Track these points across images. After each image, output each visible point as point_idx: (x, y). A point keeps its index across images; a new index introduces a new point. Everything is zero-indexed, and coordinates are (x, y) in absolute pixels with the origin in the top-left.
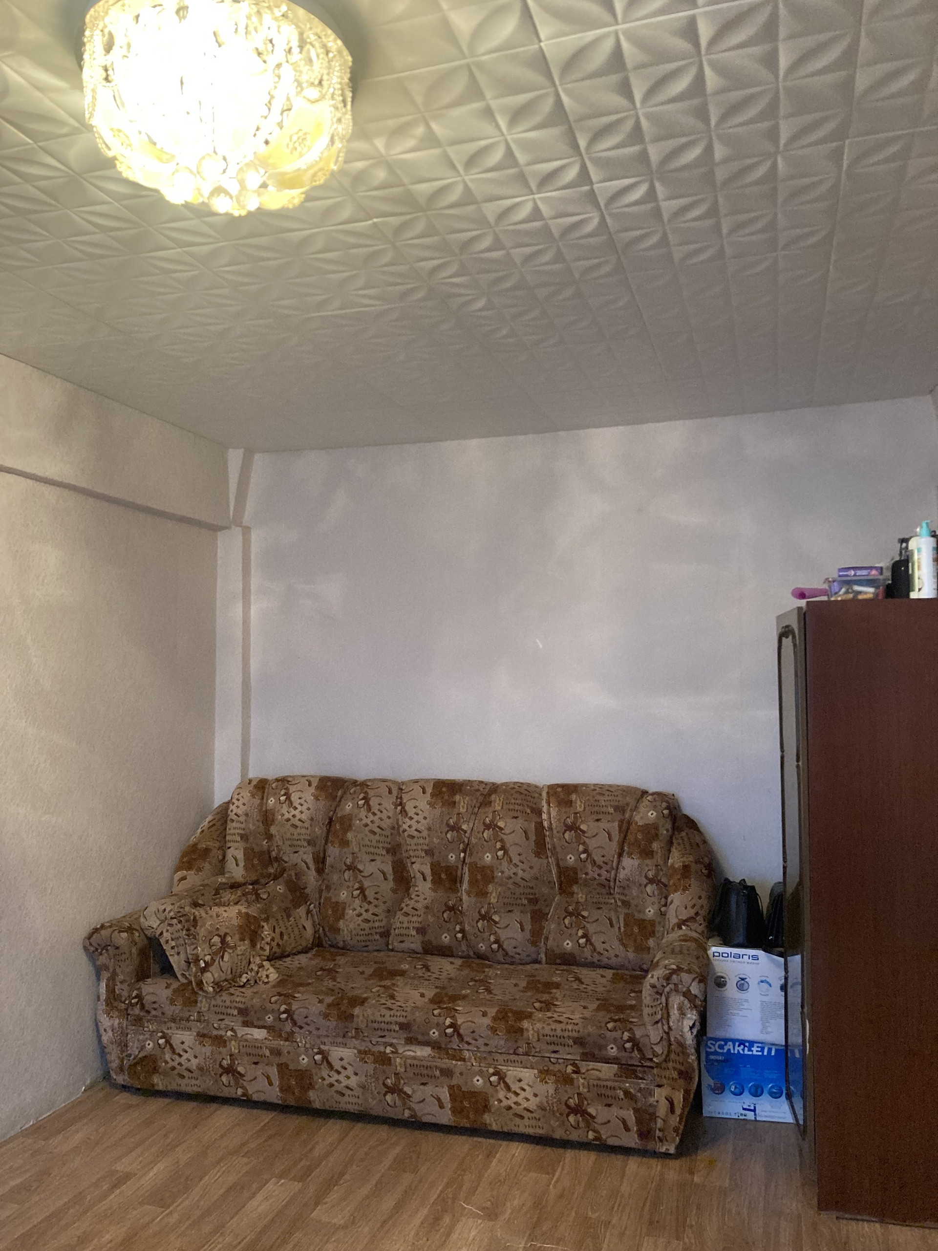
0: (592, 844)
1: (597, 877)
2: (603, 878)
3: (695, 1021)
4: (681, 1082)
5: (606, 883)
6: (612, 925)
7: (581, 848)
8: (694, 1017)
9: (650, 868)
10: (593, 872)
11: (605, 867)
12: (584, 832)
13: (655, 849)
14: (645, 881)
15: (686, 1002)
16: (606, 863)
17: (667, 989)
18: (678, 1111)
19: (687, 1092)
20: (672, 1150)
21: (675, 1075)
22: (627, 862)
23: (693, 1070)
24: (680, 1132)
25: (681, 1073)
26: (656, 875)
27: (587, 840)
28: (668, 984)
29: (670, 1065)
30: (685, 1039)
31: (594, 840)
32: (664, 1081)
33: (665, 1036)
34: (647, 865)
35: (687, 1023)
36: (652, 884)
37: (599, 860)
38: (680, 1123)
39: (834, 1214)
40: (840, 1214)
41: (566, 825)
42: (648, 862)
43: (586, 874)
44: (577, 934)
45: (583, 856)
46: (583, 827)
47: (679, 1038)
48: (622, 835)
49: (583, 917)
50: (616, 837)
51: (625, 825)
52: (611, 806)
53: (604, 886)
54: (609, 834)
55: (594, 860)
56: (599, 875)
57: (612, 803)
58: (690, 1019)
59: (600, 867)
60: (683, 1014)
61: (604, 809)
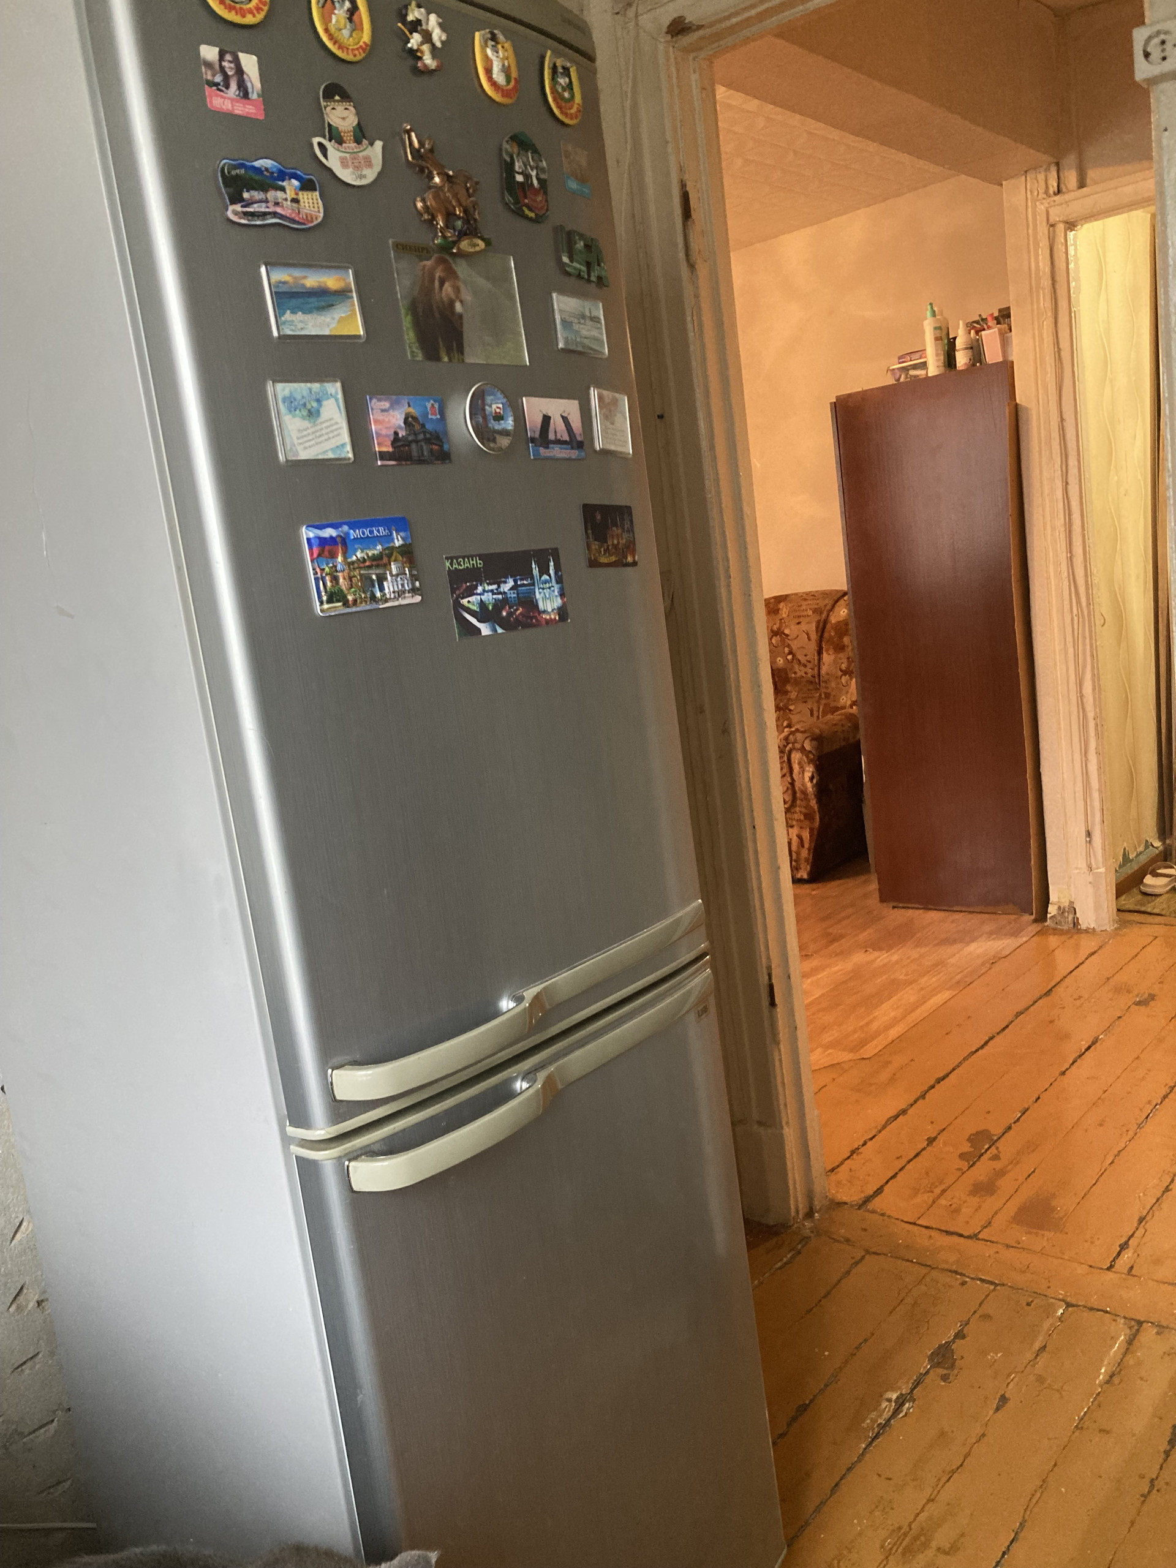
0: (795, 645)
1: (804, 675)
2: (809, 675)
3: (813, 772)
4: (807, 823)
5: (812, 679)
6: (812, 715)
7: (787, 650)
8: (811, 769)
9: (843, 661)
10: (800, 672)
11: (809, 665)
12: (787, 635)
13: (846, 643)
14: (840, 673)
15: (805, 758)
16: (810, 662)
17: (788, 748)
18: (807, 845)
19: (811, 830)
20: (805, 876)
21: (802, 817)
22: (827, 658)
23: (815, 812)
24: (810, 861)
25: (805, 815)
26: (848, 668)
27: (790, 642)
28: (788, 744)
29: (798, 809)
30: (807, 788)
31: (796, 642)
32: (794, 823)
33: (789, 786)
34: (840, 659)
35: (808, 775)
36: (845, 675)
37: (803, 660)
38: (809, 854)
39: (892, 904)
40: (895, 904)
41: (772, 631)
42: (841, 655)
43: (795, 673)
44: (782, 725)
45: (789, 657)
46: (787, 631)
47: (802, 788)
48: (819, 634)
49: (790, 710)
50: (814, 636)
51: (821, 624)
52: (810, 609)
53: (811, 682)
54: (808, 634)
55: (799, 660)
56: (806, 673)
57: (811, 607)
58: (809, 771)
59: (805, 666)
60: (801, 767)
61: (805, 613)
